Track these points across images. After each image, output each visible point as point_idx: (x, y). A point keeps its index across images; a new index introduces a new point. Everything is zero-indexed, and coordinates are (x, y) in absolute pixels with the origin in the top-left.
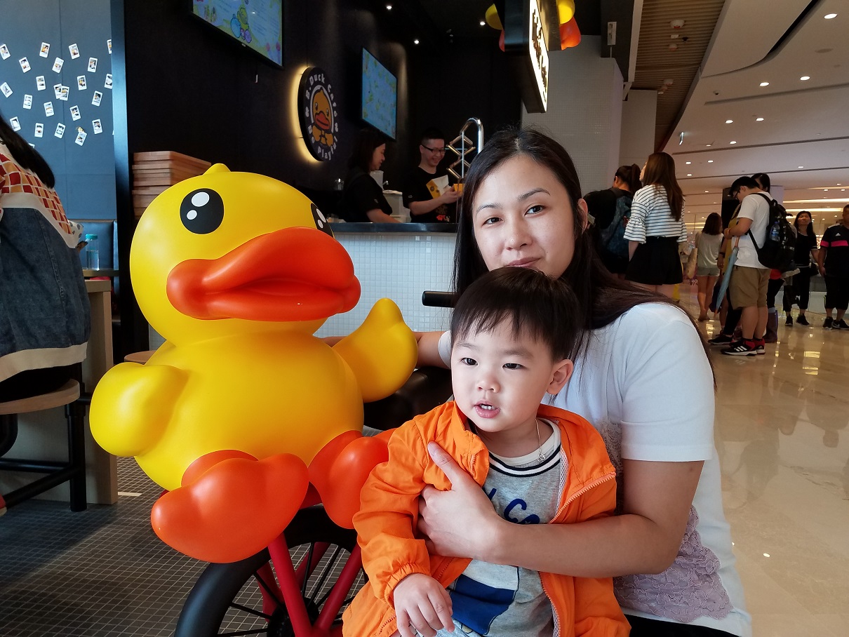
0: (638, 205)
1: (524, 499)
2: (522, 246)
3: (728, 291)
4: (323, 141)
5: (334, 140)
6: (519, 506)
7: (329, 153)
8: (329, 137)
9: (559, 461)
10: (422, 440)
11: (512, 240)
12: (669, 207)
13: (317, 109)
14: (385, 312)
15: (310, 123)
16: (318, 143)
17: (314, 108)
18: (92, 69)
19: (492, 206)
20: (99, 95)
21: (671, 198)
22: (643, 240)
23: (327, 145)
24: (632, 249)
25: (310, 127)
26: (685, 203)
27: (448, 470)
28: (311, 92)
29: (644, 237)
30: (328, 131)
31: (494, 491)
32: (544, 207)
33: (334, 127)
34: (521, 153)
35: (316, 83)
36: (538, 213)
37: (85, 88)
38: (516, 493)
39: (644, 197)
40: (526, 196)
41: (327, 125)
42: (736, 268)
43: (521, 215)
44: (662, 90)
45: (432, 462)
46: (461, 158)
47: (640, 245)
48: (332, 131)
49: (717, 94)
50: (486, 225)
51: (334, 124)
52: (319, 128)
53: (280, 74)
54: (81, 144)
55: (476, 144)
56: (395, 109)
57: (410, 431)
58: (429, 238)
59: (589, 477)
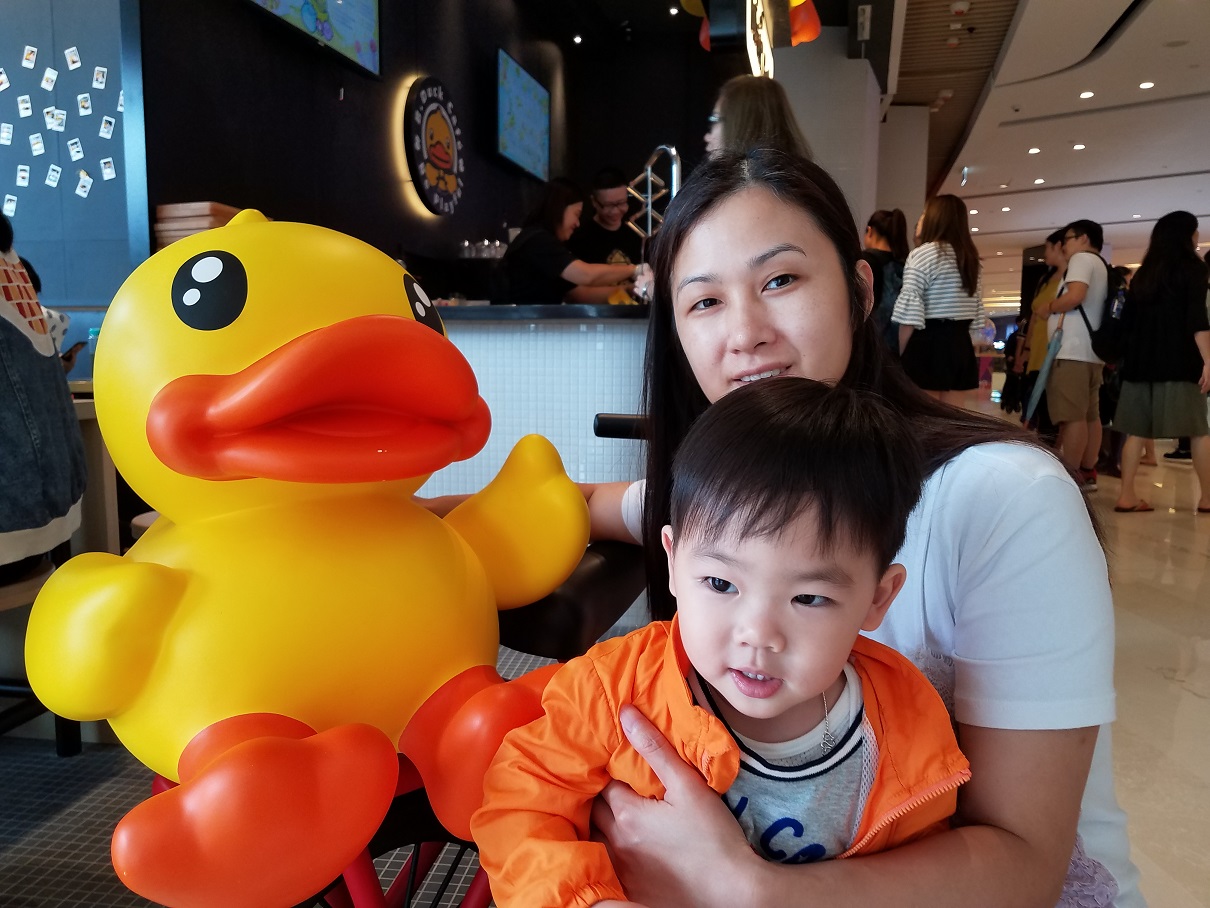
0: (913, 271)
1: (799, 819)
2: (757, 347)
3: (1044, 396)
4: (442, 185)
5: (458, 185)
6: (790, 830)
7: (451, 204)
8: (451, 180)
9: (860, 743)
10: (608, 702)
11: (740, 338)
12: (959, 275)
13: (432, 138)
14: (533, 457)
15: (422, 159)
16: (434, 189)
17: (428, 136)
18: (99, 84)
19: (703, 279)
20: (110, 123)
21: (963, 262)
22: (920, 324)
23: (446, 191)
24: (904, 337)
25: (422, 166)
26: (982, 270)
27: (657, 761)
28: (422, 113)
29: (922, 319)
30: (449, 171)
31: (744, 801)
32: (796, 277)
33: (458, 165)
34: (752, 184)
35: (431, 100)
36: (785, 288)
37: (89, 112)
38: (785, 807)
39: (922, 259)
40: (763, 259)
41: (447, 162)
42: (1057, 363)
43: (756, 293)
44: (936, 107)
45: (626, 743)
46: (647, 206)
47: (916, 332)
48: (455, 170)
49: (1017, 110)
50: (696, 313)
51: (459, 159)
52: (435, 166)
53: (377, 87)
54: (85, 195)
55: (669, 185)
56: (546, 137)
57: (585, 681)
58: (600, 327)
59: (921, 778)
